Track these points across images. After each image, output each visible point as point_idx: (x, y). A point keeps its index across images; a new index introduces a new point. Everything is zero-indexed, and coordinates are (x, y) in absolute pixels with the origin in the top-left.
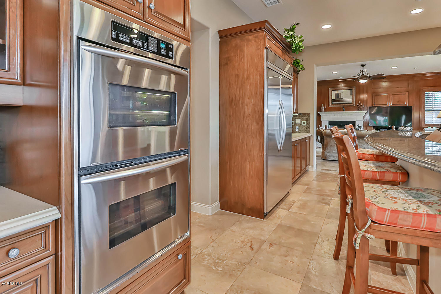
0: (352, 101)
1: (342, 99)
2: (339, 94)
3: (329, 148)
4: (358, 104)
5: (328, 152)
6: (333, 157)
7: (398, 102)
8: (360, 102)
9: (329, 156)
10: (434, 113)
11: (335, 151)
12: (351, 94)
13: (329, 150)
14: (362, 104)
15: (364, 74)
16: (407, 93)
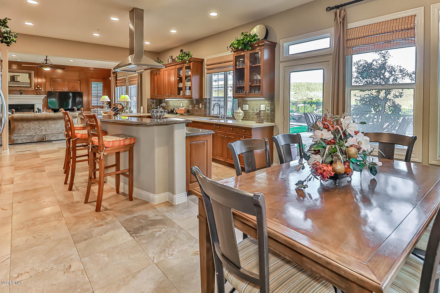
0: (30, 85)
1: (19, 82)
2: (15, 77)
3: (16, 131)
4: (37, 88)
5: (15, 136)
6: (22, 140)
7: (72, 88)
8: (39, 86)
9: (17, 140)
10: (98, 98)
11: (23, 134)
12: (29, 78)
13: (16, 134)
14: (41, 89)
15: (48, 63)
16: (79, 81)
